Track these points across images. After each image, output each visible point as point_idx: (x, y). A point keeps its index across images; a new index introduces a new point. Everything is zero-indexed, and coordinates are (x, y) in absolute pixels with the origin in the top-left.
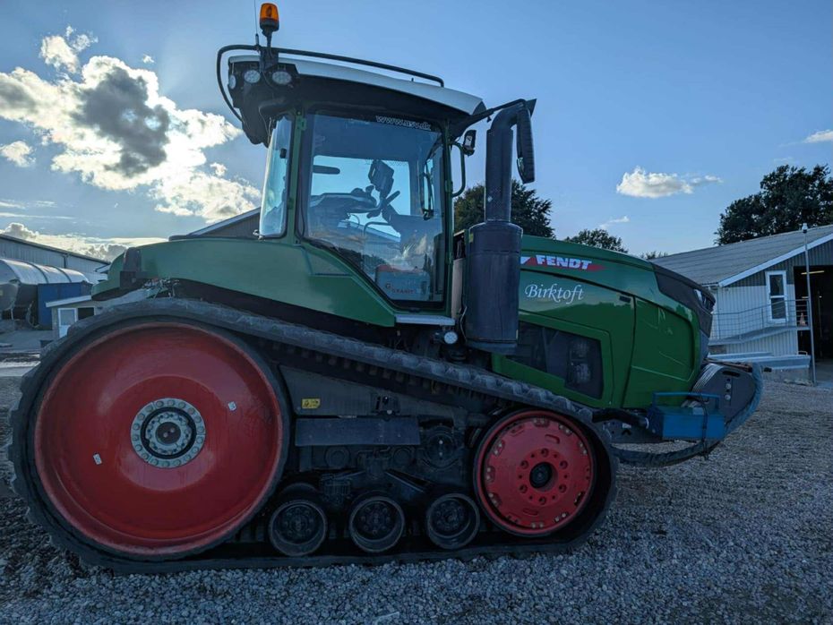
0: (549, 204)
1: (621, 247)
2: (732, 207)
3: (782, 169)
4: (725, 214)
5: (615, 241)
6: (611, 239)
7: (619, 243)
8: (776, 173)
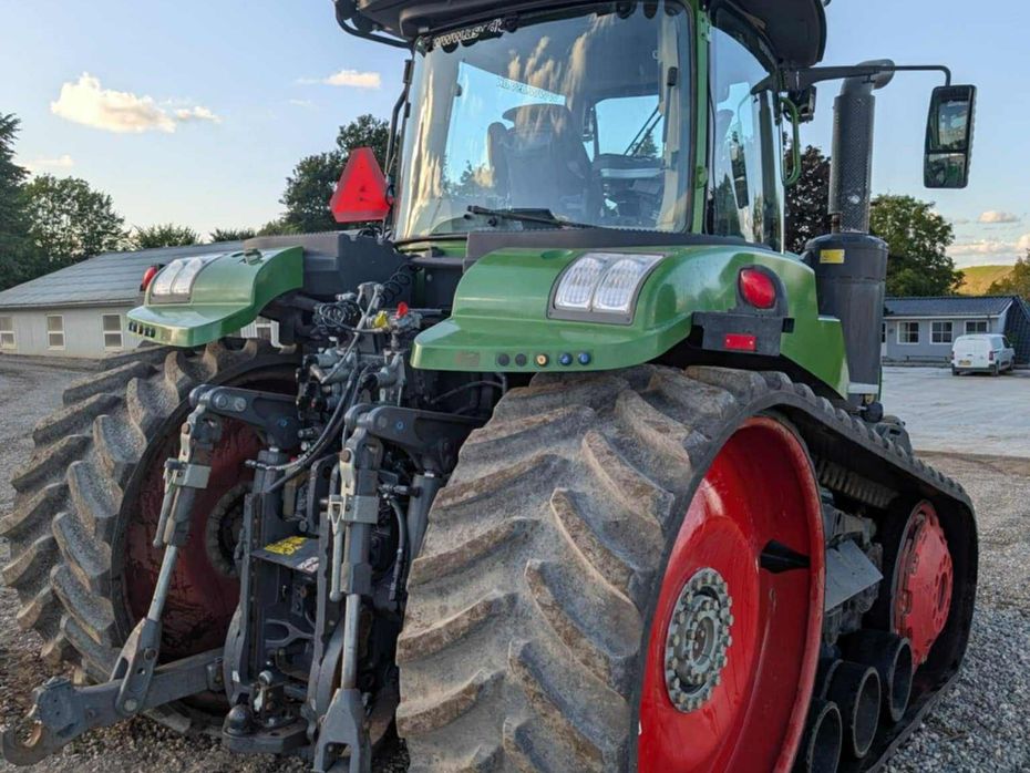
0: (15, 122)
1: (111, 212)
2: (301, 167)
3: (365, 121)
4: (293, 177)
5: (100, 201)
6: (94, 195)
7: (108, 203)
8: (358, 125)
